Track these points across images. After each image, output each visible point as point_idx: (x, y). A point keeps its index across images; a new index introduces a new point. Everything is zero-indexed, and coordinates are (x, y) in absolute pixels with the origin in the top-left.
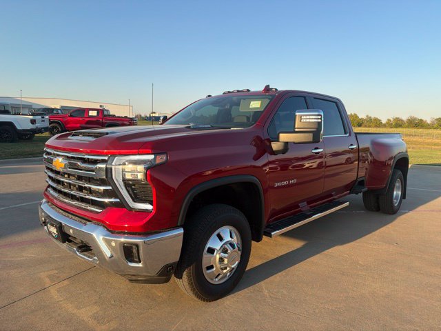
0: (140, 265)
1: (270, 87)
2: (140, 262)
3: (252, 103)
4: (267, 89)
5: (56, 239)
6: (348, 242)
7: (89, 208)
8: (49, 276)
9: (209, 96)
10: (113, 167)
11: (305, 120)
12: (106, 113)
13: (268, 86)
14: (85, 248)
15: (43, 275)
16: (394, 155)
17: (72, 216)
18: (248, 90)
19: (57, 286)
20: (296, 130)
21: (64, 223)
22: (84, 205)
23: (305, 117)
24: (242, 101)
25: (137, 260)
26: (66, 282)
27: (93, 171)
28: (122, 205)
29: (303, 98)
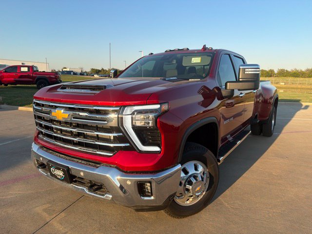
0: (152, 198)
1: (207, 47)
2: (152, 195)
3: (193, 59)
4: (205, 48)
5: (62, 180)
6: (257, 160)
7: (98, 153)
8: (45, 210)
9: (152, 54)
10: (124, 117)
11: (247, 72)
12: (35, 69)
13: (205, 46)
14: (97, 186)
15: (39, 209)
16: (273, 95)
17: (78, 160)
18: (188, 49)
19: (58, 218)
20: (241, 80)
21: (70, 166)
22: (90, 150)
23: (247, 70)
24: (184, 57)
25: (150, 194)
26: (63, 214)
27: (105, 121)
28: (132, 148)
29: (228, 55)
